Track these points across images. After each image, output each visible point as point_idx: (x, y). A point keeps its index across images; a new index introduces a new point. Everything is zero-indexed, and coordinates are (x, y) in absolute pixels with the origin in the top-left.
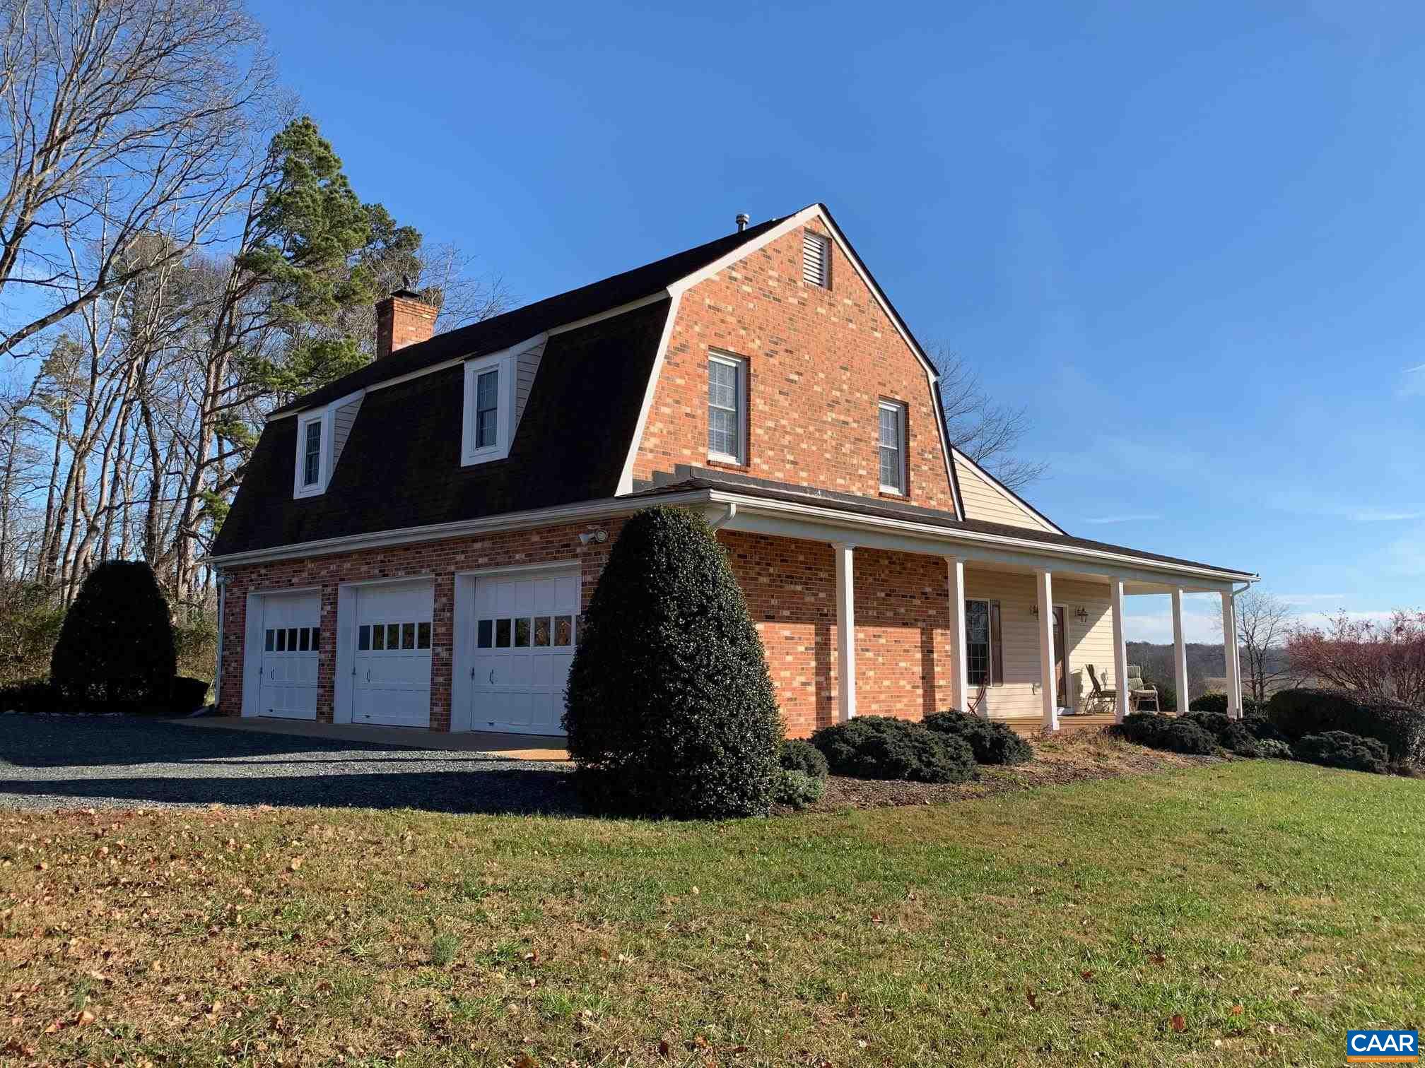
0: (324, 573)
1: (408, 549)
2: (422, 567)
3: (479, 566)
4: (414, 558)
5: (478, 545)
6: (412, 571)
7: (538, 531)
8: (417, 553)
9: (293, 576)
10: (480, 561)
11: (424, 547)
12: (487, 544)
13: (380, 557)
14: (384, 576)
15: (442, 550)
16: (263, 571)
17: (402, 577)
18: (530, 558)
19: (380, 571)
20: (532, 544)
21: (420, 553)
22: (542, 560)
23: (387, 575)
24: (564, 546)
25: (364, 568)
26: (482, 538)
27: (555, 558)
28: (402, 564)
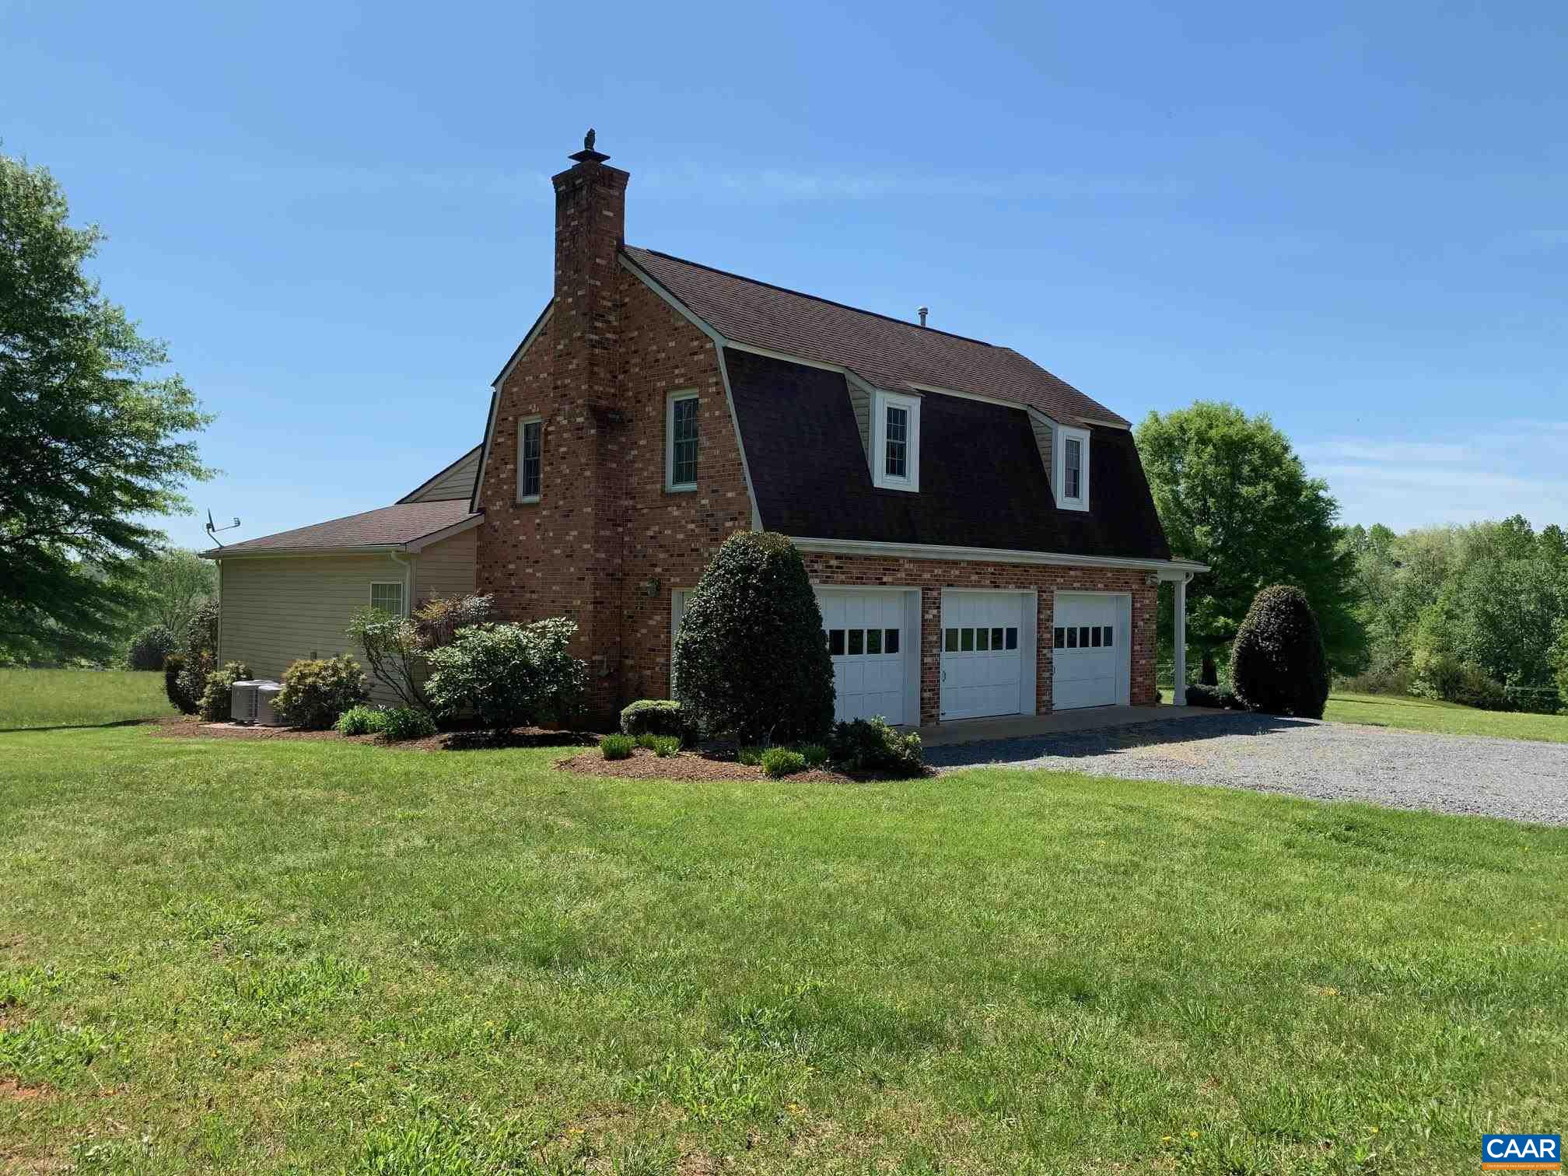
0: (927, 576)
1: (1017, 567)
2: (1031, 584)
3: (1074, 589)
4: (1022, 575)
5: (1072, 573)
6: (1021, 585)
7: (1112, 570)
8: (1025, 571)
9: (885, 574)
10: (1075, 585)
11: (1031, 567)
12: (1079, 573)
13: (991, 570)
14: (995, 587)
15: (1046, 572)
16: (834, 562)
17: (1012, 590)
18: (1107, 588)
19: (991, 582)
20: (1108, 578)
21: (1028, 571)
22: (1114, 590)
23: (998, 587)
24: (1126, 583)
25: (974, 578)
26: (1075, 568)
27: (1121, 590)
28: (1012, 579)
